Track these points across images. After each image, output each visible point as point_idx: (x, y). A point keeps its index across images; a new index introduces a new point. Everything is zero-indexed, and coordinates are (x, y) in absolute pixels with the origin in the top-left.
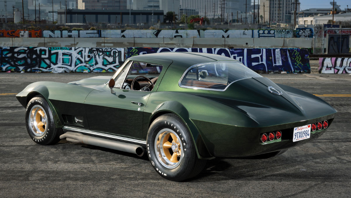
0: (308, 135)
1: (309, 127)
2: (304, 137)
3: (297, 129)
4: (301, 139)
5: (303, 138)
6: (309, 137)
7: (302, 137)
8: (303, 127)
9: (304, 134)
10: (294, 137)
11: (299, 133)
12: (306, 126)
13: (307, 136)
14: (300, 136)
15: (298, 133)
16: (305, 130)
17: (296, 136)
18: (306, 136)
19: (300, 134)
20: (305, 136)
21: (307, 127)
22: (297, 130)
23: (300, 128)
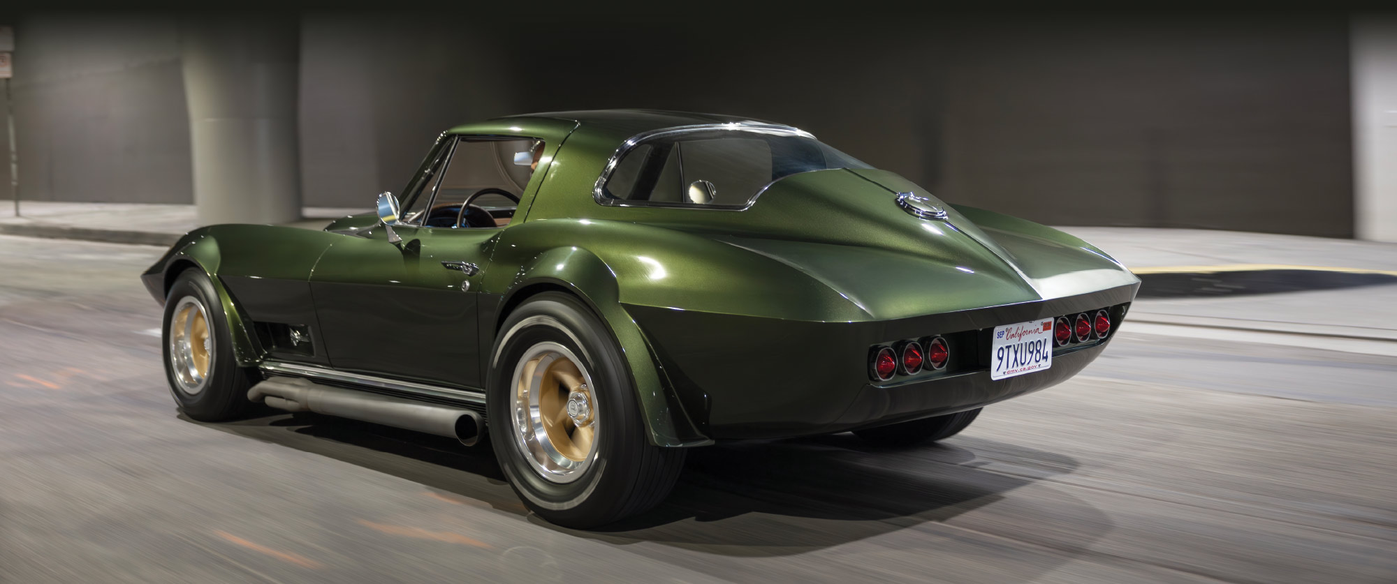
0: (1046, 358)
1: (1046, 327)
2: (1030, 365)
3: (1006, 333)
4: (1019, 371)
5: (1026, 366)
6: (1046, 365)
7: (1022, 364)
8: (1027, 326)
9: (1032, 353)
10: (995, 362)
11: (1012, 350)
12: (1038, 324)
13: (1042, 362)
14: (1016, 359)
15: (1008, 347)
16: (1034, 338)
17: (1001, 359)
18: (1037, 361)
19: (1016, 352)
20: (1033, 363)
21: (1041, 328)
22: (1005, 336)
23: (1014, 327)
